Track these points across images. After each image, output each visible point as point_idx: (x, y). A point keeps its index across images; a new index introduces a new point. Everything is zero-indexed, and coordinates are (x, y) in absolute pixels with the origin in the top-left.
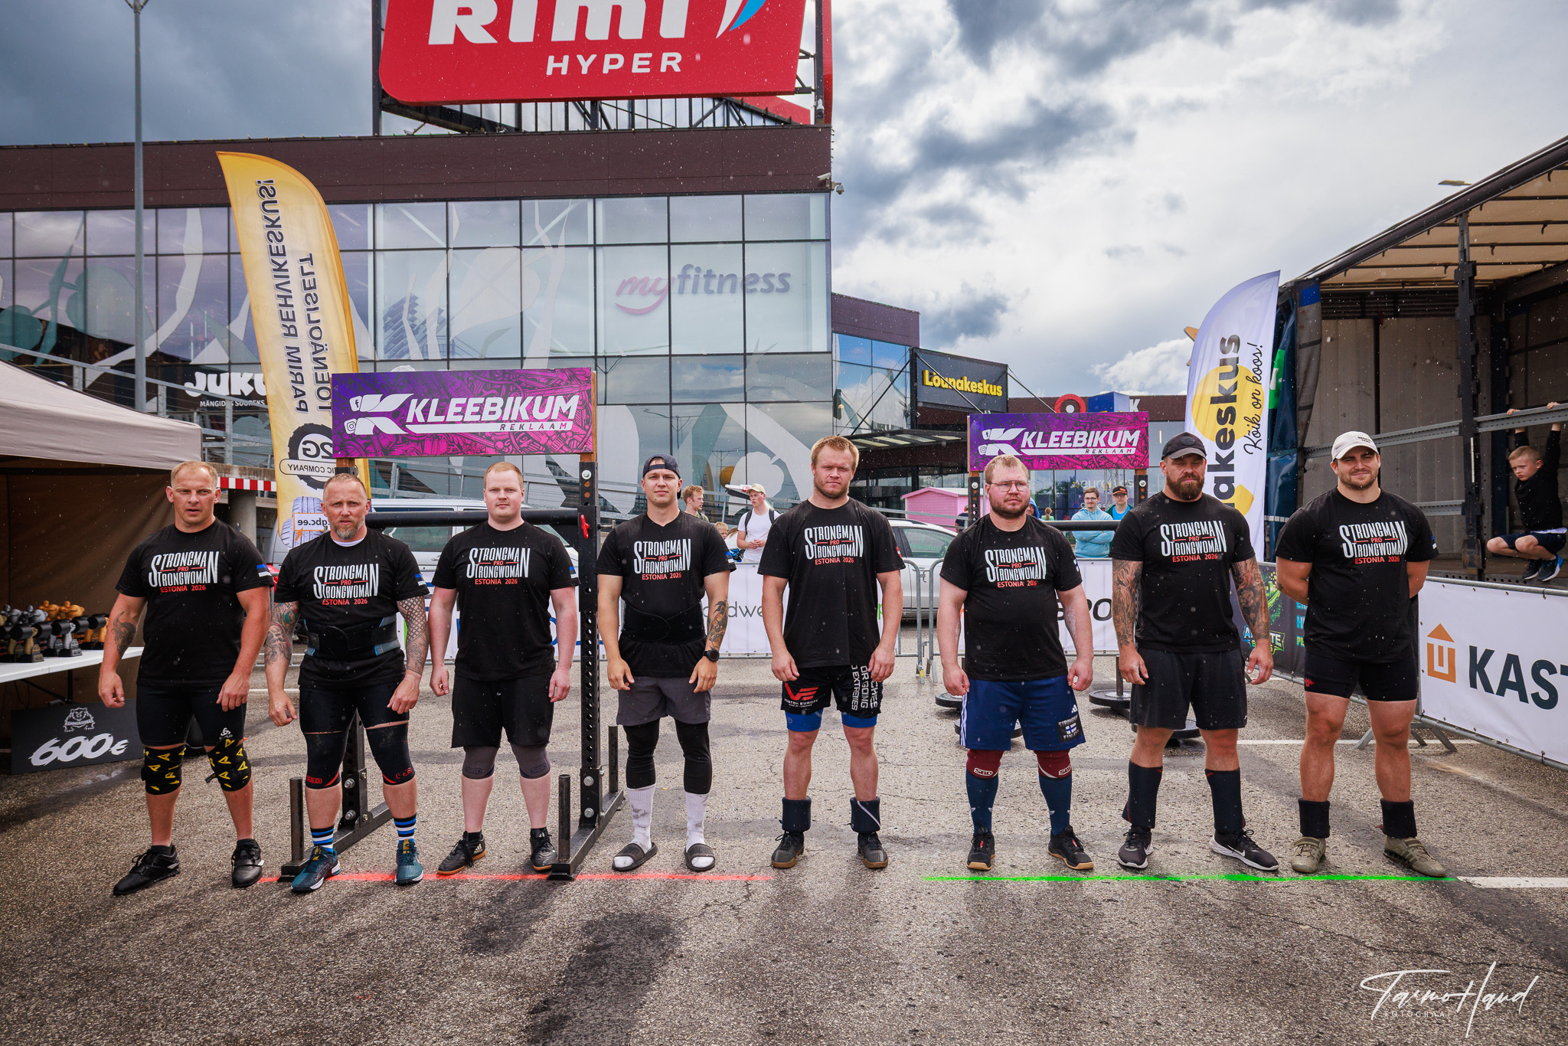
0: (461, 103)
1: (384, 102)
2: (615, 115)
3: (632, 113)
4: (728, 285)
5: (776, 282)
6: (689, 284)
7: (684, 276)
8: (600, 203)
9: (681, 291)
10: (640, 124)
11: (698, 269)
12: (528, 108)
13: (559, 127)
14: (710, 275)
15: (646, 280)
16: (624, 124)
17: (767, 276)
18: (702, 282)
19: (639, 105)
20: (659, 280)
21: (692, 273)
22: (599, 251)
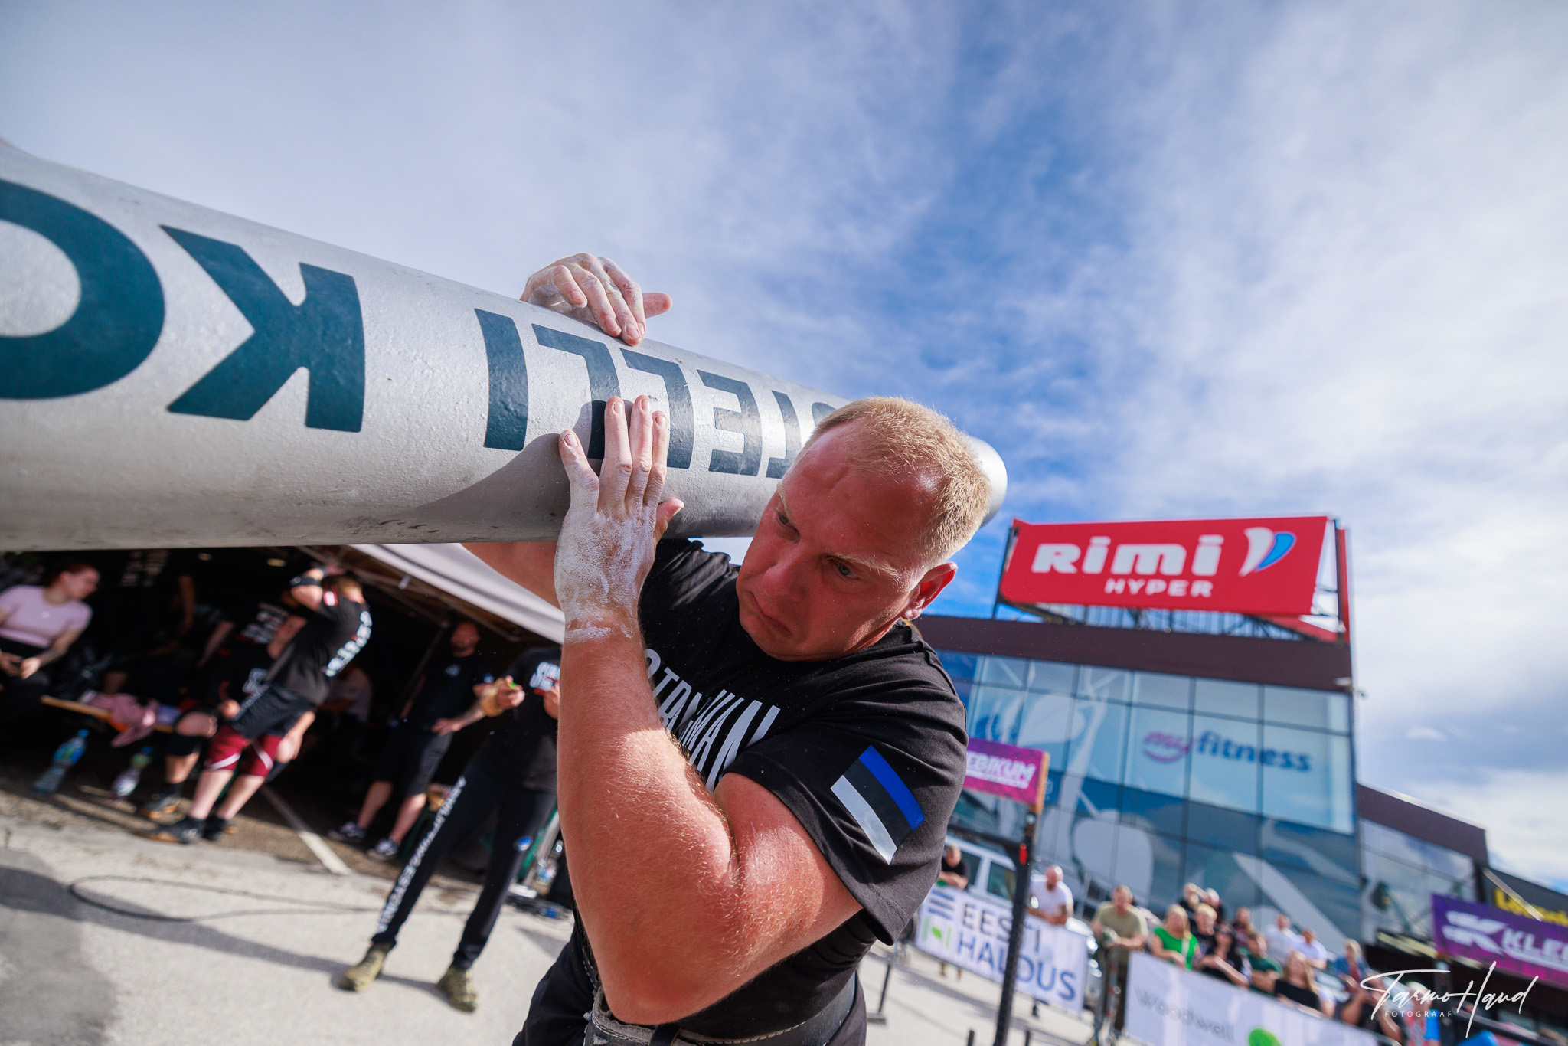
0: (1049, 601)
1: (1001, 599)
2: (1154, 619)
3: (1171, 620)
4: (1245, 754)
5: (1296, 761)
6: (1208, 747)
7: (1204, 739)
8: (1138, 677)
9: (1202, 749)
10: (1177, 627)
11: (1218, 737)
12: (1093, 611)
13: (1114, 622)
14: (1228, 744)
15: (1169, 737)
16: (1164, 626)
17: (1286, 756)
18: (1221, 748)
19: (1178, 615)
20: (1181, 739)
21: (1211, 738)
22: (1134, 711)
